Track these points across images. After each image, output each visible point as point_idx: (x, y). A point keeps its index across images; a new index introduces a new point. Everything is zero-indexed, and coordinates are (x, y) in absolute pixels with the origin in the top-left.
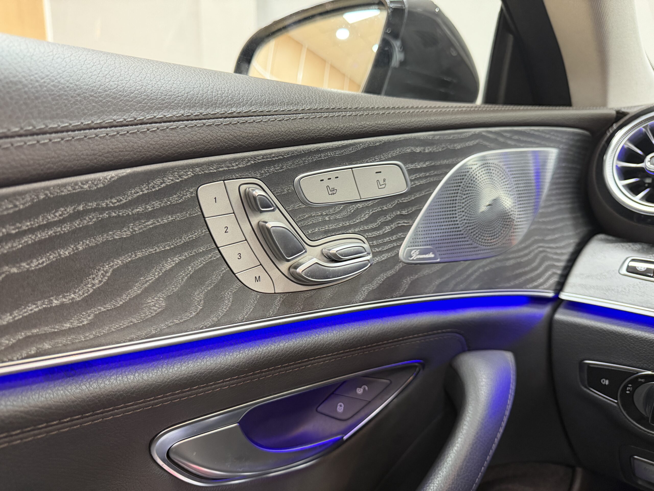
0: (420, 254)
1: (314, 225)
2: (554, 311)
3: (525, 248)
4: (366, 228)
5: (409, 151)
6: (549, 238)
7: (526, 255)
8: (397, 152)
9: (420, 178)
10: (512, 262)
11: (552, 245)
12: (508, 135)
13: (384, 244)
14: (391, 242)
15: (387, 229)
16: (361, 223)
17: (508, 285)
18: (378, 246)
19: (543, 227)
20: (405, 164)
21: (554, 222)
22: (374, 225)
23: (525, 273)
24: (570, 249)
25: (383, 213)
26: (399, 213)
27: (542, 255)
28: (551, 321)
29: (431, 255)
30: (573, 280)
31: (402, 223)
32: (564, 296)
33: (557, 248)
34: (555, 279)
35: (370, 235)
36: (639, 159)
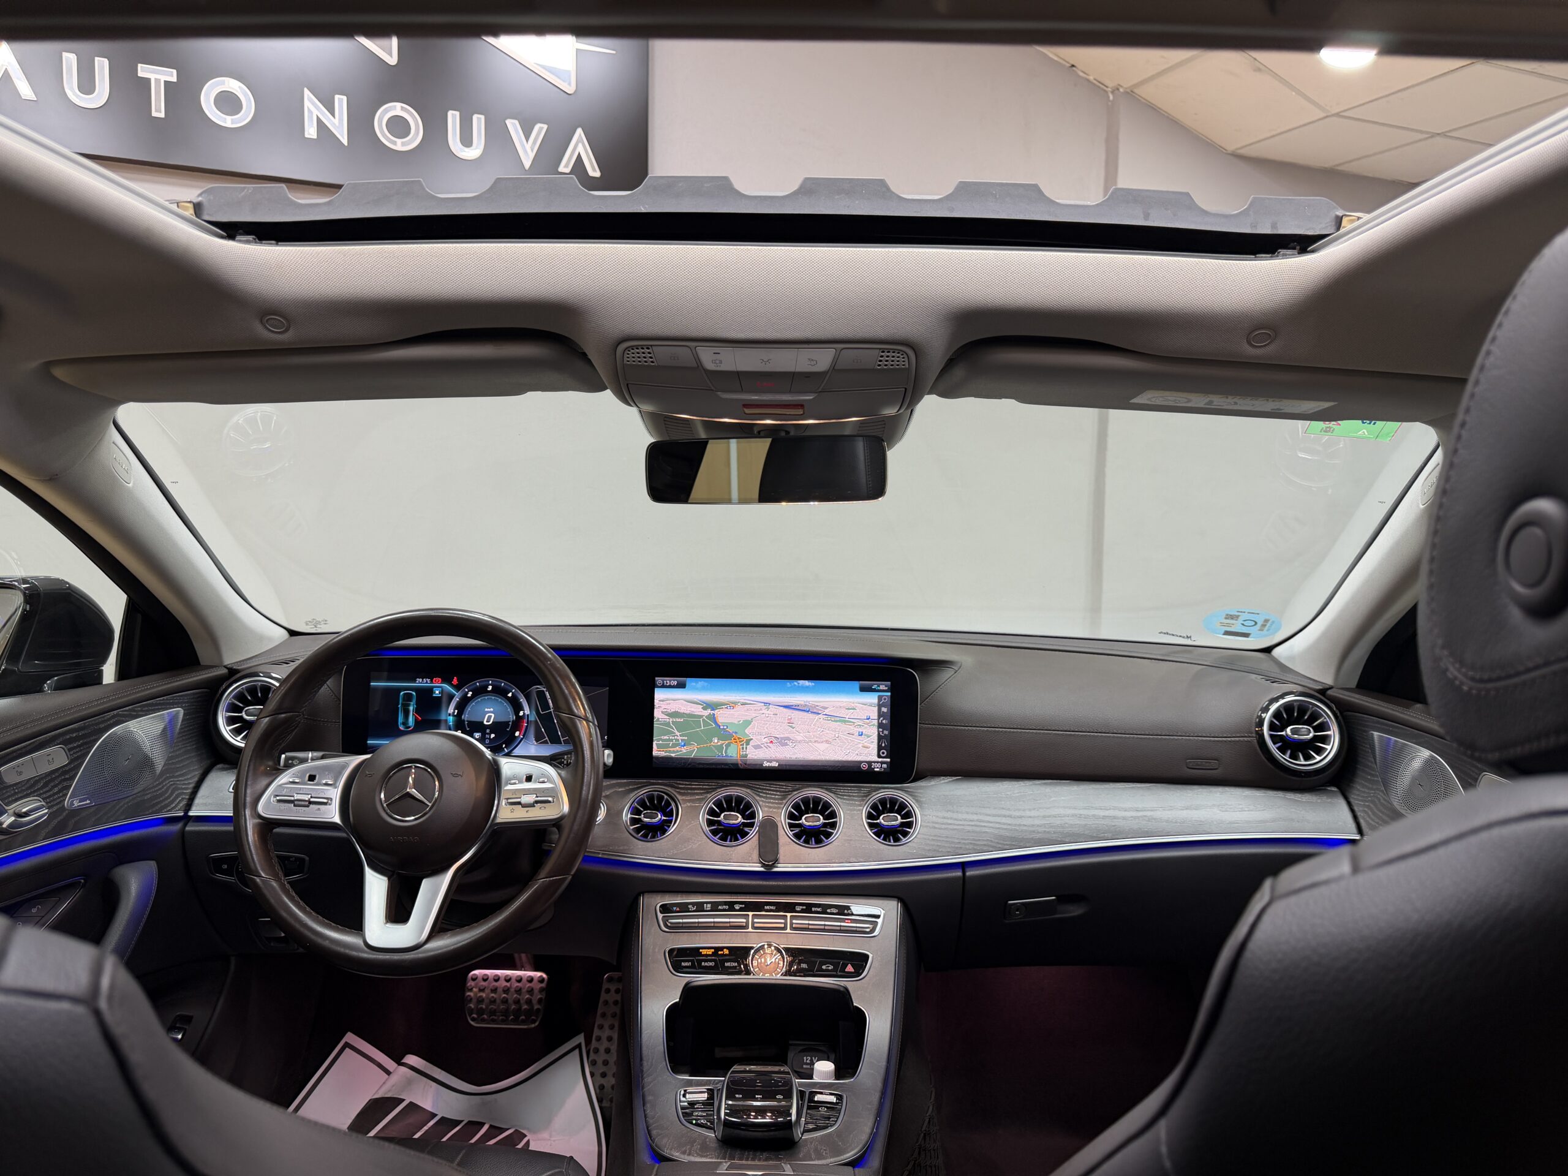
0: (80, 802)
1: (9, 797)
2: (185, 825)
3: (159, 784)
4: (42, 792)
5: (68, 737)
6: (177, 774)
7: (160, 789)
8: (61, 739)
9: (77, 752)
10: (149, 796)
11: (180, 779)
12: (139, 709)
13: (54, 800)
14: (59, 798)
15: (56, 790)
16: (39, 789)
17: (147, 813)
18: (50, 802)
19: (173, 766)
20: (66, 746)
21: (182, 761)
22: (47, 789)
23: (160, 802)
24: (196, 779)
25: (52, 780)
26: (63, 777)
27: (174, 787)
28: (183, 832)
29: (88, 802)
30: (198, 801)
31: (65, 784)
32: (191, 814)
33: (185, 780)
34: (184, 802)
35: (44, 796)
36: (240, 710)
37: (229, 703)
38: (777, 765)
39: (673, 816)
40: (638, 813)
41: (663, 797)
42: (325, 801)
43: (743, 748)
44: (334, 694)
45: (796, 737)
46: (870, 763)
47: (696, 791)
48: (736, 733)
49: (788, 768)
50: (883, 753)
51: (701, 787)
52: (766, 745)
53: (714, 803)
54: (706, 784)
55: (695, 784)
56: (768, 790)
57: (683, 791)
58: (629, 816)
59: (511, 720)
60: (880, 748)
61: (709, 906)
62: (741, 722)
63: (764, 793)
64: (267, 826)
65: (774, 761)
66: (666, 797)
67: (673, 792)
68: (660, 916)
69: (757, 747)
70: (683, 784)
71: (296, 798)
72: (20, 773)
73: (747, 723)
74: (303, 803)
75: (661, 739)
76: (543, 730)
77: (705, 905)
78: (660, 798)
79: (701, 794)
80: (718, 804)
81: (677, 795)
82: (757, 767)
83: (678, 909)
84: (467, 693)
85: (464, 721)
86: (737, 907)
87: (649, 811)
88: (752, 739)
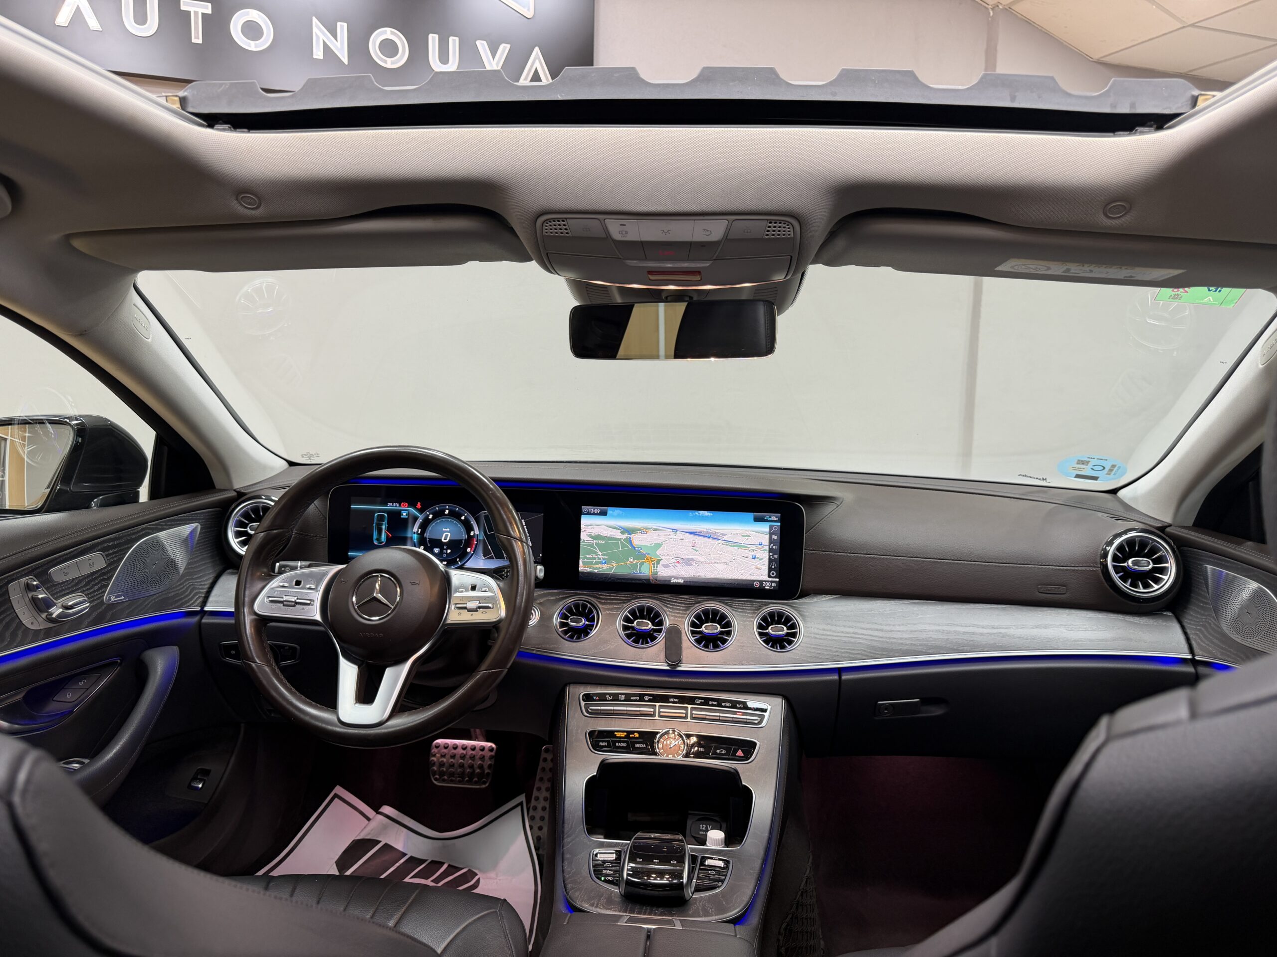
0: (116, 598)
1: (57, 593)
2: (202, 618)
3: (181, 584)
4: (84, 589)
5: (106, 545)
6: (195, 577)
7: (181, 589)
8: (99, 547)
9: (114, 557)
10: (172, 594)
11: (197, 581)
12: (164, 523)
13: (95, 596)
14: (99, 594)
15: (96, 588)
16: (82, 587)
17: (171, 607)
18: (91, 597)
19: (192, 570)
20: (103, 552)
21: (199, 566)
22: (89, 587)
23: (181, 599)
24: (211, 581)
25: (94, 580)
26: (102, 578)
27: (192, 587)
28: (199, 623)
29: (123, 598)
30: (212, 599)
31: (104, 583)
32: (206, 609)
33: (202, 581)
34: (200, 600)
35: (87, 592)
36: (245, 526)
37: (236, 520)
38: (682, 581)
39: (594, 621)
40: (566, 618)
41: (587, 605)
42: (308, 602)
43: (654, 567)
44: (322, 514)
45: (699, 558)
46: (761, 582)
47: (614, 602)
48: (648, 554)
49: (692, 584)
50: (773, 574)
51: (619, 598)
52: (673, 564)
53: (629, 612)
54: (623, 596)
55: (613, 596)
56: (674, 602)
57: (603, 601)
58: (559, 620)
59: (464, 539)
60: (770, 569)
61: (623, 696)
62: (652, 545)
63: (671, 605)
64: (262, 621)
65: (680, 578)
66: (589, 605)
67: (597, 603)
68: (583, 703)
69: (666, 566)
70: (603, 595)
71: (284, 599)
72: (66, 574)
73: (658, 546)
74: (290, 603)
75: (586, 558)
76: (489, 547)
77: (620, 696)
78: (585, 606)
79: (619, 604)
80: (632, 612)
81: (599, 605)
82: (666, 583)
83: (597, 698)
84: (429, 516)
85: (426, 538)
86: (646, 698)
87: (575, 617)
88: (662, 559)
